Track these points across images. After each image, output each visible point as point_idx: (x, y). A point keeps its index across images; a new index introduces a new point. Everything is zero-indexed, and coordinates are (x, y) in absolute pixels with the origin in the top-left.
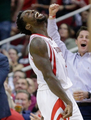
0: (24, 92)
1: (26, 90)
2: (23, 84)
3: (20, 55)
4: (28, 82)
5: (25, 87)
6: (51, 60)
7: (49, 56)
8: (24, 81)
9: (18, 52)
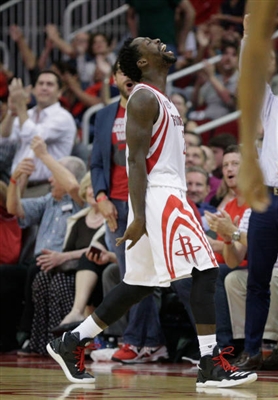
0: (199, 171)
1: (202, 166)
2: (195, 155)
3: (189, 104)
4: (204, 153)
5: (198, 161)
6: (154, 140)
7: (153, 134)
8: (197, 150)
9: (186, 100)
